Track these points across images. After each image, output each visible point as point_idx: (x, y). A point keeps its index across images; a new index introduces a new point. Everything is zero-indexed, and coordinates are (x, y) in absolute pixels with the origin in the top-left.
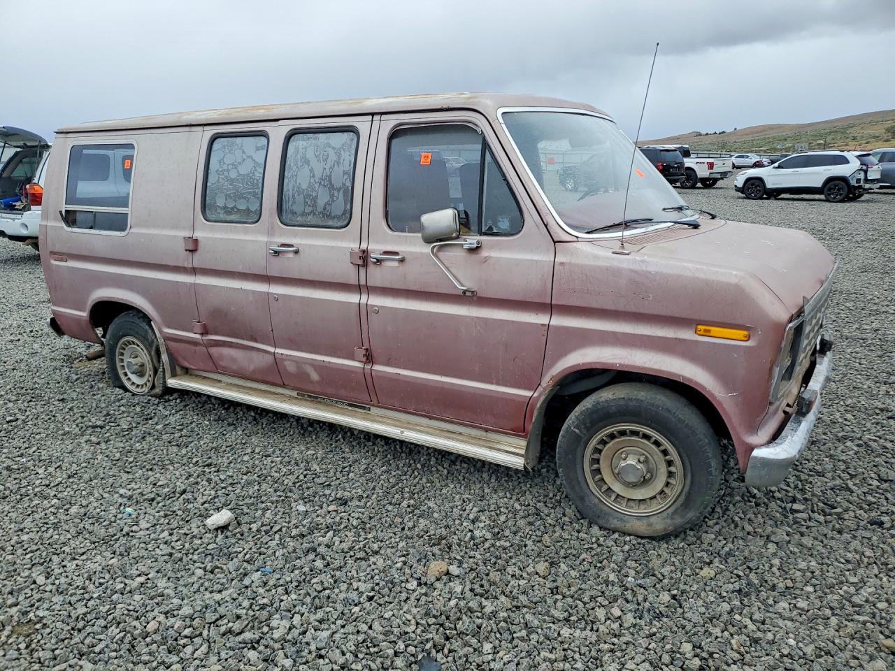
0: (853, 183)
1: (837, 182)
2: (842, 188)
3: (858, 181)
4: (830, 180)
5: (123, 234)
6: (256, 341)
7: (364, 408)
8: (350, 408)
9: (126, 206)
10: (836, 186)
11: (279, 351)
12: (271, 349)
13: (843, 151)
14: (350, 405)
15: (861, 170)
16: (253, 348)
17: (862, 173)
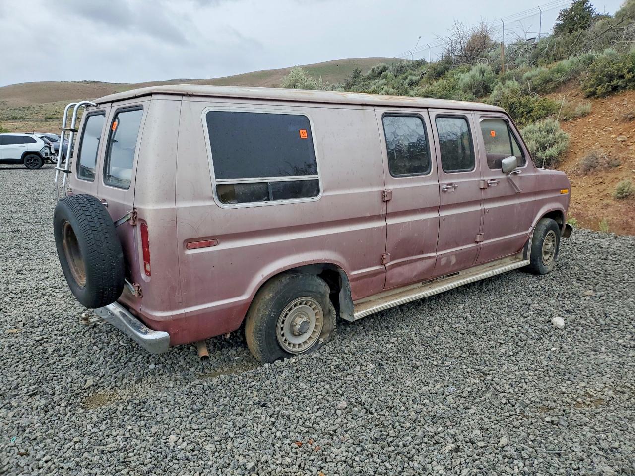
0: (44, 155)
1: (32, 155)
2: (37, 159)
3: (46, 154)
4: (26, 154)
5: (315, 199)
6: (422, 253)
7: (456, 274)
8: (450, 277)
9: (316, 172)
10: (32, 158)
11: (438, 253)
12: (434, 254)
13: (28, 134)
14: (449, 276)
15: (46, 147)
16: (420, 259)
17: (48, 149)
